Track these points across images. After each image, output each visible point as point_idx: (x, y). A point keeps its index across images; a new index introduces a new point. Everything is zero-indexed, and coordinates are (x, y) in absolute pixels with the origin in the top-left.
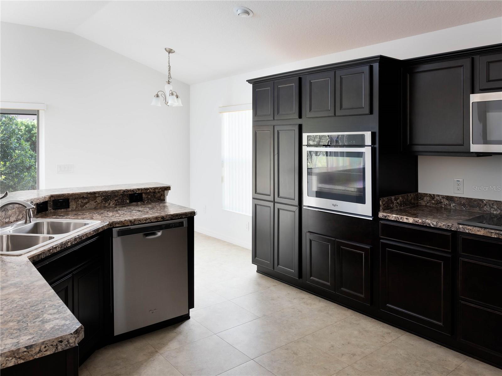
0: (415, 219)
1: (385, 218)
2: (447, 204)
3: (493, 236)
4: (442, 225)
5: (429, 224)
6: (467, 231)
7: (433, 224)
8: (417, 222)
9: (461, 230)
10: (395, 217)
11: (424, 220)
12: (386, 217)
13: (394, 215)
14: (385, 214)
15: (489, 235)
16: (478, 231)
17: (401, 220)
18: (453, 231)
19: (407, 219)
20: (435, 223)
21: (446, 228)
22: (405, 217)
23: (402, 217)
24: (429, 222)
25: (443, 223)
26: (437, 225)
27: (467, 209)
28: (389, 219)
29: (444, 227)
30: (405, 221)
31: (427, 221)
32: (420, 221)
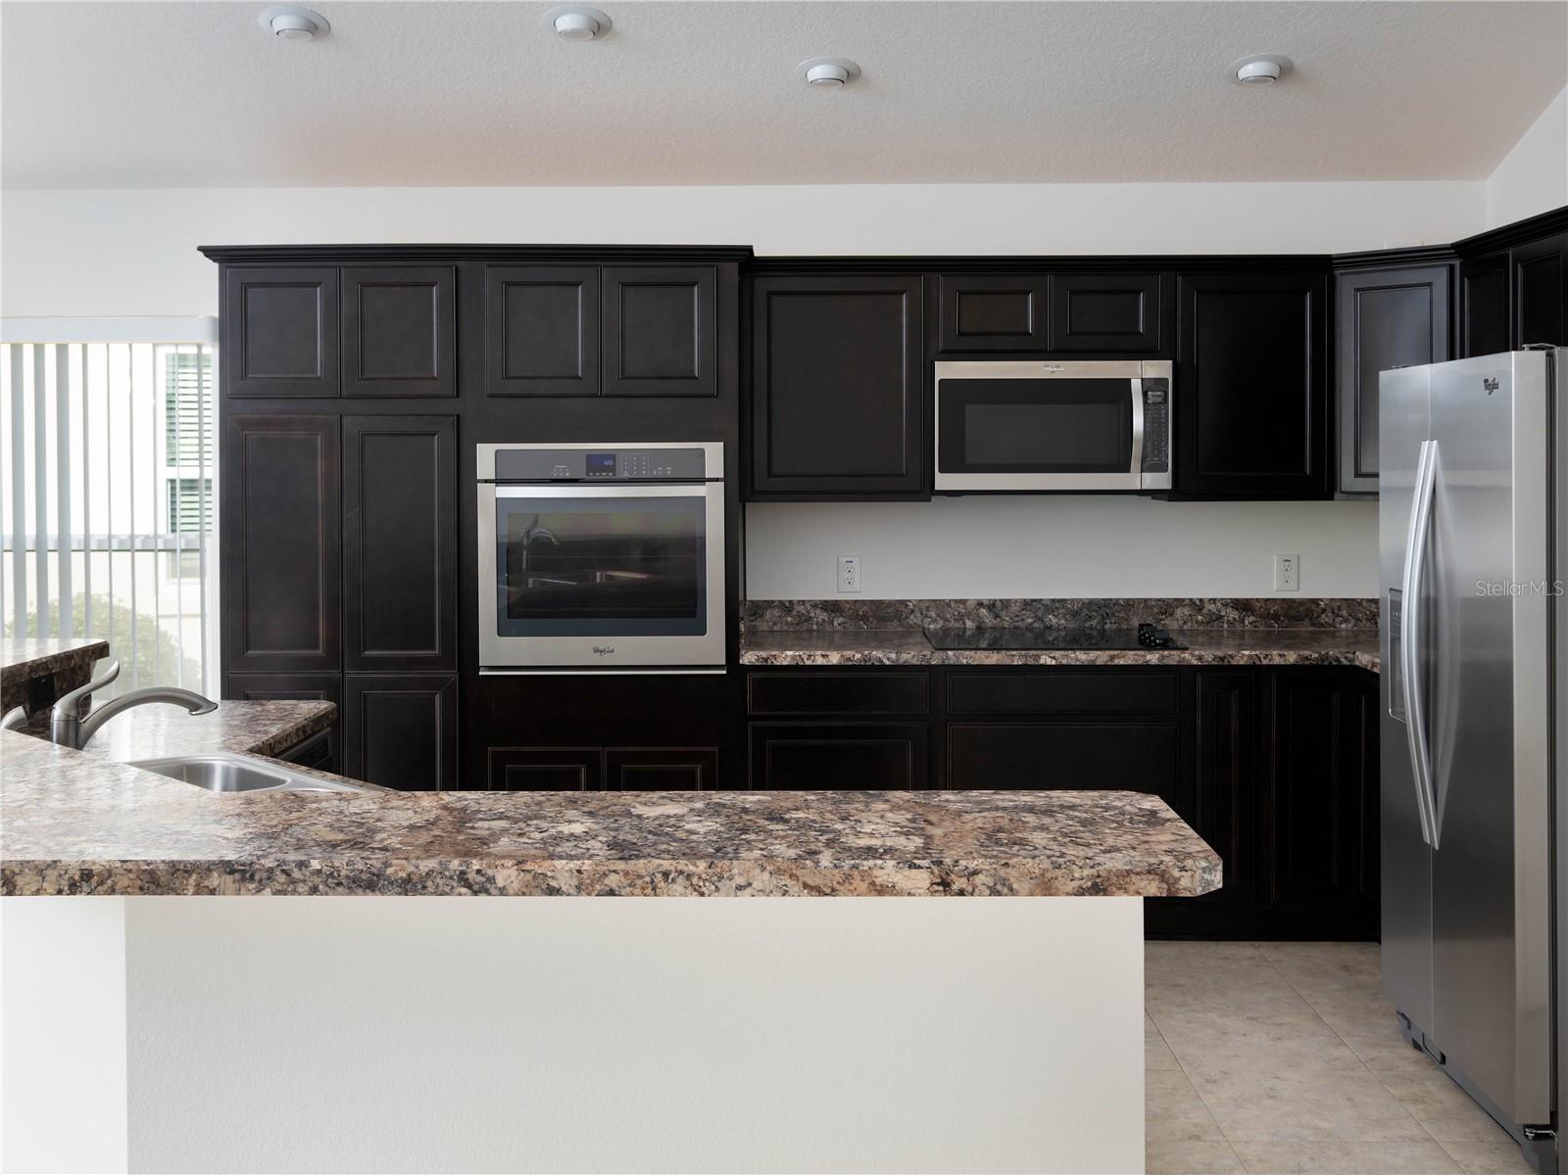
0: (844, 653)
1: (764, 663)
2: (823, 620)
3: (1016, 663)
4: (910, 656)
5: (880, 660)
6: (964, 662)
7: (888, 659)
8: (849, 659)
9: (951, 662)
10: (793, 657)
11: (866, 653)
12: (766, 660)
13: (790, 653)
14: (764, 654)
15: (1008, 662)
16: (987, 657)
17: (808, 663)
18: (935, 665)
19: (823, 656)
20: (893, 656)
21: (919, 663)
22: (819, 653)
23: (812, 653)
24: (881, 656)
25: (913, 653)
26: (898, 660)
27: (873, 626)
28: (776, 663)
29: (915, 662)
30: (820, 661)
31: (874, 653)
32: (858, 656)
